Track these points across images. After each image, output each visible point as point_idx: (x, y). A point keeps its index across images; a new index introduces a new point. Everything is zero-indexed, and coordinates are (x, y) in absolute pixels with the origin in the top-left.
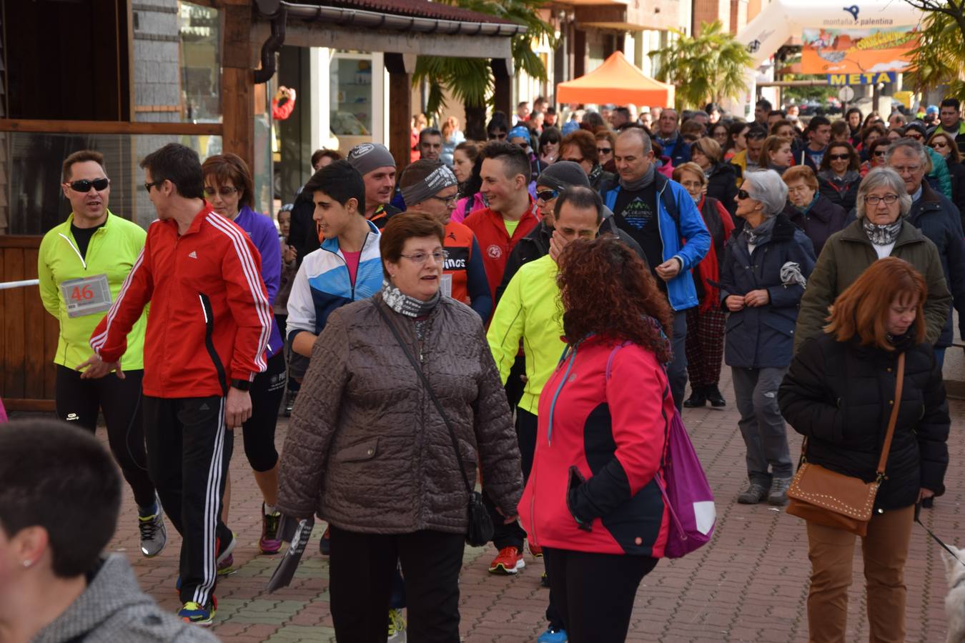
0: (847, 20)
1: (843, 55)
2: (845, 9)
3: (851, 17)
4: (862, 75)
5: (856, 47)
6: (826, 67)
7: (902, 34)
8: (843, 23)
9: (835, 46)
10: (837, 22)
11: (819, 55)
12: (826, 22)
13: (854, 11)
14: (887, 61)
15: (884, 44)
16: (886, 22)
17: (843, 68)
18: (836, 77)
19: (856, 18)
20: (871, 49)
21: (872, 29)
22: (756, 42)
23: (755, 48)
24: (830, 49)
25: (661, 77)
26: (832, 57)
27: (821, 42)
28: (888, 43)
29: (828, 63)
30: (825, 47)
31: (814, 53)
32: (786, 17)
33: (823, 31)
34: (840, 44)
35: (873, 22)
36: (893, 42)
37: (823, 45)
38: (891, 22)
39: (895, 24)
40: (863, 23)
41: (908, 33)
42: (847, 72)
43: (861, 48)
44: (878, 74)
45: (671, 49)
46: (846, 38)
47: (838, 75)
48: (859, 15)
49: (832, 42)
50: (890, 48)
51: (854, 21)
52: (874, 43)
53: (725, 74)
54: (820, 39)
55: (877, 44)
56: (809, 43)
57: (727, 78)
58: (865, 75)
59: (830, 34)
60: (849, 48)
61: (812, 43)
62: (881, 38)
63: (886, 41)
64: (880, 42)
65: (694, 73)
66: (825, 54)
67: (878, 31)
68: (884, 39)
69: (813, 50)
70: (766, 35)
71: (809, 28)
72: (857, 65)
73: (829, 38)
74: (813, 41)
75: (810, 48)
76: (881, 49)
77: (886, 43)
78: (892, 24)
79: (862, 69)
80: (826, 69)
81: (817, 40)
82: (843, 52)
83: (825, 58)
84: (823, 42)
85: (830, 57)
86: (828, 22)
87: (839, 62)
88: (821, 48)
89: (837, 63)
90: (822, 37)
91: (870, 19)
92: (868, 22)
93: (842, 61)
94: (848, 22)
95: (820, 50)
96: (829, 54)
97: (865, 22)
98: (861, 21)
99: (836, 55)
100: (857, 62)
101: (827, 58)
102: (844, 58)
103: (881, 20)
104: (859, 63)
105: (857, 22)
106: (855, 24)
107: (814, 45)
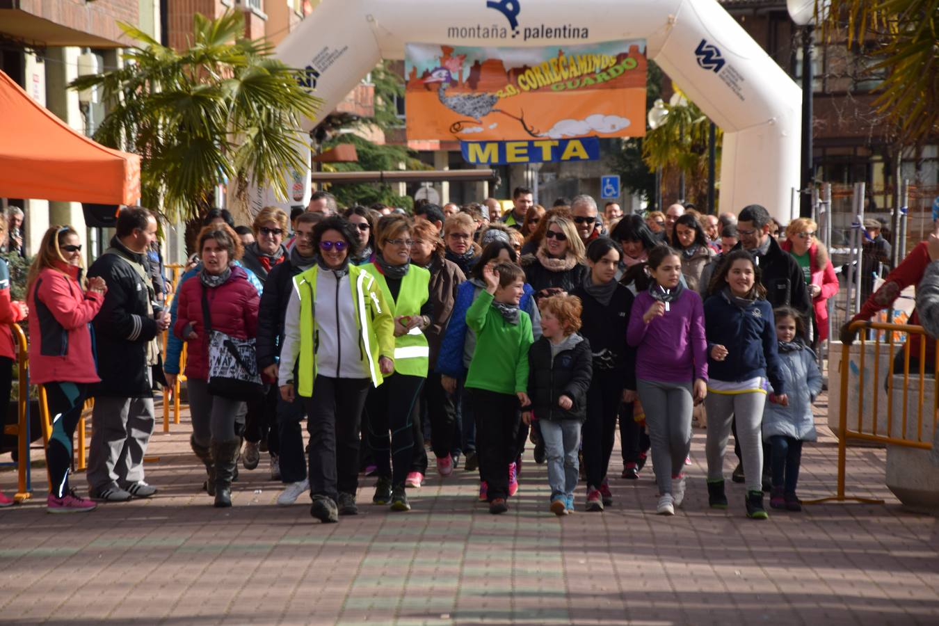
0: (495, 29)
1: (492, 102)
2: (490, 4)
3: (503, 21)
4: (531, 143)
5: (517, 86)
6: (456, 127)
7: (608, 59)
8: (487, 33)
9: (473, 83)
10: (475, 31)
11: (442, 101)
12: (453, 31)
13: (509, 7)
14: (579, 115)
15: (573, 79)
16: (575, 32)
17: (491, 127)
18: (478, 147)
19: (514, 24)
20: (547, 88)
21: (547, 48)
22: (310, 69)
24: (463, 88)
25: (107, 136)
26: (469, 105)
27: (444, 73)
28: (581, 77)
29: (462, 117)
30: (454, 84)
31: (432, 95)
32: (370, 19)
33: (447, 51)
34: (485, 78)
35: (548, 33)
36: (591, 74)
37: (449, 79)
39: (593, 38)
40: (528, 34)
41: (620, 58)
42: (500, 138)
43: (526, 88)
44: (564, 142)
45: (126, 74)
46: (495, 65)
47: (483, 144)
48: (518, 18)
49: (467, 73)
50: (587, 87)
51: (510, 32)
52: (554, 78)
53: (253, 132)
54: (443, 68)
55: (558, 78)
56: (419, 75)
57: (257, 141)
58: (536, 144)
59: (463, 57)
60: (502, 86)
61: (427, 74)
62: (567, 67)
63: (576, 74)
64: (565, 75)
65: (184, 128)
66: (454, 97)
67: (561, 53)
68: (573, 69)
69: (429, 89)
70: (328, 58)
71: (418, 45)
72: (520, 123)
73: (461, 64)
74: (427, 70)
75: (423, 86)
76: (566, 89)
77: (578, 77)
78: (587, 36)
79: (530, 132)
80: (457, 130)
81: (436, 69)
82: (489, 94)
83: (454, 107)
84: (449, 73)
85: (465, 105)
86: (456, 31)
87: (484, 115)
88: (445, 85)
89: (480, 118)
90: (447, 63)
91: (543, 26)
92: (538, 33)
93: (488, 113)
94: (499, 33)
95: (444, 90)
96: (461, 99)
97: (532, 33)
98: (526, 30)
99: (476, 100)
100: (520, 117)
101: (458, 108)
102: (494, 108)
103: (565, 29)
104: (524, 119)
105: (518, 33)
106: (513, 36)
107: (430, 80)
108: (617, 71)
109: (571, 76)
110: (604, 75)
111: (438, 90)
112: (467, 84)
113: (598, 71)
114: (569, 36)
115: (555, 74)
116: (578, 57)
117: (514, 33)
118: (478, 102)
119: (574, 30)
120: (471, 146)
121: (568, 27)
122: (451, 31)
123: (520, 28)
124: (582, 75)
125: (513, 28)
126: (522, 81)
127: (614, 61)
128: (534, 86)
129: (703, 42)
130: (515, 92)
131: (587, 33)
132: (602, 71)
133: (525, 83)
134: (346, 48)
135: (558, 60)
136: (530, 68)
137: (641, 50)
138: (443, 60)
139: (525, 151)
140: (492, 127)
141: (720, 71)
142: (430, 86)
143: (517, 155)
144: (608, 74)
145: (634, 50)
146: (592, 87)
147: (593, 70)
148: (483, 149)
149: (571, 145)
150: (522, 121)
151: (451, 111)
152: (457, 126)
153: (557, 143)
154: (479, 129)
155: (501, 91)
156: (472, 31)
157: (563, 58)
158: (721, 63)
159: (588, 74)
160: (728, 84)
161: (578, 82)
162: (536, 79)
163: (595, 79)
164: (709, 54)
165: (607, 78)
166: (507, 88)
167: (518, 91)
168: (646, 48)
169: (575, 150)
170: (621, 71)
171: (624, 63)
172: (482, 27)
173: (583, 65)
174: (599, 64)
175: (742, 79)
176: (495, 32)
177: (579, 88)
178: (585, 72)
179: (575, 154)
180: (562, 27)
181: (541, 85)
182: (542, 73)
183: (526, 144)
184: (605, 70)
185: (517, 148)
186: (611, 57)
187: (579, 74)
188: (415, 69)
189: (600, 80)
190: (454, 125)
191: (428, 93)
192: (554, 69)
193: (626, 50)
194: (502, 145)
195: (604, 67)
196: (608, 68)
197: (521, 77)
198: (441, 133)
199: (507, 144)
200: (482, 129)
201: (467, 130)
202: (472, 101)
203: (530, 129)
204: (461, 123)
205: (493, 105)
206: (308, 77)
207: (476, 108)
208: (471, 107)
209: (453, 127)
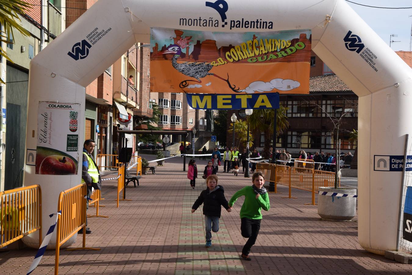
1: (209, 68)
2: (208, 4)
3: (216, 15)
4: (233, 96)
5: (225, 59)
7: (286, 43)
8: (205, 24)
9: (195, 56)
11: (175, 66)
12: (182, 21)
13: (221, 7)
15: (262, 56)
18: (198, 98)
20: (245, 61)
21: (245, 34)
22: (84, 43)
23: (83, 52)
24: (189, 59)
26: (192, 70)
27: (176, 48)
30: (183, 56)
31: (168, 62)
32: (127, 11)
33: (179, 33)
34: (204, 53)
36: (275, 52)
37: (179, 52)
38: (271, 25)
39: (276, 29)
41: (294, 42)
42: (213, 92)
43: (231, 60)
44: (256, 96)
46: (211, 44)
47: (202, 97)
48: (227, 14)
49: (192, 49)
50: (271, 60)
51: (221, 23)
52: (249, 54)
54: (176, 45)
55: (253, 55)
56: (160, 49)
60: (215, 59)
62: (258, 47)
63: (264, 52)
64: (257, 52)
66: (182, 64)
67: (255, 37)
69: (166, 59)
70: (98, 35)
71: (159, 29)
72: (226, 82)
74: (165, 45)
75: (162, 56)
77: (265, 54)
78: (272, 28)
79: (233, 89)
80: (184, 86)
81: (171, 46)
82: (207, 63)
83: (183, 71)
84: (180, 49)
85: (190, 69)
86: (185, 20)
87: (202, 77)
88: (177, 56)
89: (200, 79)
90: (179, 42)
91: (243, 19)
92: (239, 24)
93: (206, 75)
94: (214, 23)
95: (176, 59)
96: (188, 66)
97: (236, 24)
98: (231, 22)
99: (197, 67)
100: (227, 79)
101: (185, 71)
103: (257, 22)
105: (226, 23)
106: (223, 26)
107: (167, 52)
108: (291, 50)
110: (283, 52)
111: (172, 59)
112: (192, 56)
113: (278, 50)
114: (260, 28)
115: (250, 52)
116: (266, 40)
117: (224, 23)
118: (199, 68)
119: (264, 23)
120: (193, 97)
121: (259, 21)
123: (228, 20)
124: (268, 53)
125: (223, 21)
126: (228, 55)
127: (290, 44)
128: (237, 59)
129: (349, 33)
130: (223, 63)
132: (282, 50)
133: (230, 57)
134: (110, 29)
135: (253, 42)
136: (234, 47)
137: (308, 37)
138: (176, 39)
139: (230, 101)
140: (207, 85)
142: (167, 56)
143: (224, 104)
144: (286, 52)
145: (303, 37)
146: (274, 61)
147: (276, 49)
148: (202, 101)
149: (260, 98)
150: (228, 81)
151: (181, 73)
152: (184, 83)
153: (251, 97)
154: (199, 86)
155: (214, 62)
156: (196, 21)
157: (255, 41)
158: (361, 46)
159: (272, 52)
161: (265, 57)
162: (237, 55)
163: (277, 56)
165: (285, 55)
166: (218, 60)
167: (226, 62)
168: (311, 36)
169: (263, 101)
170: (294, 50)
171: (296, 45)
172: (202, 19)
173: (269, 46)
174: (279, 46)
176: (211, 22)
179: (263, 104)
180: (255, 21)
181: (240, 58)
182: (241, 51)
183: (230, 97)
184: (284, 50)
185: (224, 99)
187: (266, 52)
188: (157, 44)
189: (280, 56)
190: (182, 82)
191: (166, 61)
192: (250, 48)
193: (298, 37)
194: (214, 97)
195: (282, 47)
196: (285, 48)
197: (228, 53)
198: (173, 88)
199: (218, 97)
200: (201, 86)
201: (191, 86)
202: (195, 68)
203: (233, 87)
204: (187, 82)
205: (209, 71)
206: (83, 47)
207: (197, 72)
208: (194, 71)
209: (181, 84)
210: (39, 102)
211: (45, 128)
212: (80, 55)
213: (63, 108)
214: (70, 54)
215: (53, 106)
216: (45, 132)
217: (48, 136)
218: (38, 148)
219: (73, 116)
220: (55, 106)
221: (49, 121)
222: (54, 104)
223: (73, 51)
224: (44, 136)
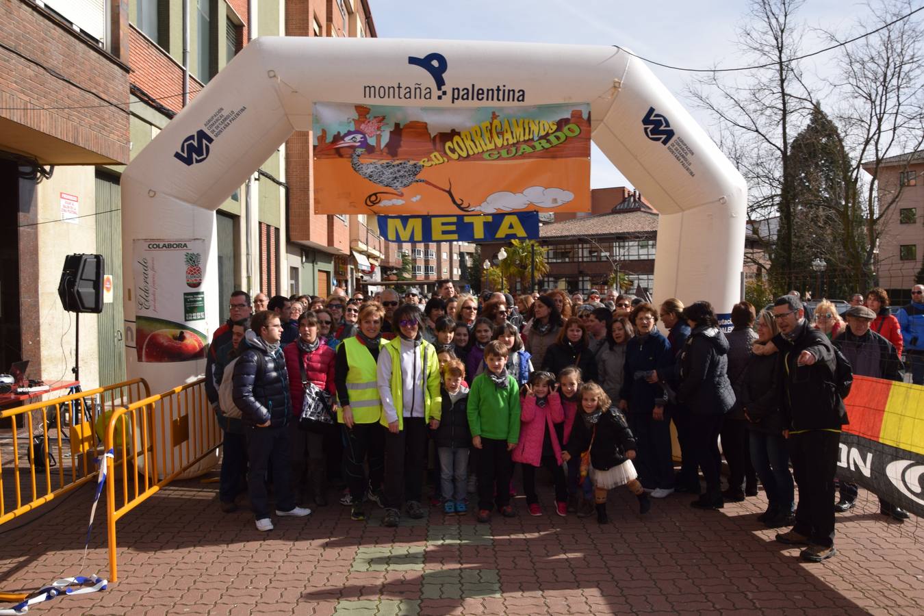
1: (416, 170)
2: (413, 60)
3: (427, 79)
5: (444, 152)
7: (547, 124)
8: (409, 94)
9: (392, 149)
11: (356, 168)
12: (368, 90)
13: (435, 64)
14: (515, 187)
15: (508, 148)
18: (398, 222)
19: (440, 83)
20: (478, 157)
21: (479, 111)
22: (202, 135)
23: (199, 151)
24: (381, 155)
26: (388, 174)
28: (517, 145)
29: (381, 188)
30: (370, 150)
31: (345, 162)
32: (271, 75)
33: (362, 111)
34: (406, 145)
36: (529, 142)
37: (364, 144)
38: (522, 96)
39: (530, 101)
41: (561, 124)
42: (425, 213)
43: (455, 156)
44: (499, 217)
46: (419, 129)
47: (405, 220)
48: (445, 76)
49: (386, 138)
50: (524, 156)
51: (436, 93)
52: (486, 145)
54: (357, 132)
55: (492, 146)
56: (329, 139)
58: (467, 220)
59: (382, 119)
60: (427, 154)
61: (338, 138)
62: (500, 134)
63: (511, 142)
64: (499, 142)
66: (370, 165)
67: (494, 116)
68: (508, 136)
69: (341, 156)
70: (223, 120)
71: (328, 104)
72: (447, 194)
73: (379, 128)
74: (339, 133)
75: (333, 152)
76: (500, 158)
77: (514, 144)
78: (523, 100)
79: (459, 206)
80: (374, 203)
81: (349, 133)
82: (412, 162)
83: (370, 176)
84: (365, 137)
85: (383, 174)
86: (372, 89)
87: (405, 186)
88: (359, 151)
89: (401, 189)
90: (363, 126)
91: (473, 85)
92: (468, 93)
93: (411, 183)
94: (423, 92)
95: (358, 156)
96: (379, 167)
97: (461, 93)
98: (454, 89)
99: (396, 169)
100: (448, 189)
101: (375, 177)
102: (417, 178)
103: (498, 90)
104: (452, 191)
105: (444, 93)
106: (440, 98)
107: (341, 144)
108: (558, 138)
109: (505, 143)
110: (544, 142)
111: (351, 156)
112: (386, 150)
113: (536, 139)
114: (504, 100)
115: (487, 142)
116: (514, 121)
117: (440, 93)
118: (399, 171)
119: (509, 91)
120: (390, 221)
121: (502, 88)
122: (367, 89)
123: (447, 87)
124: (518, 142)
125: (439, 89)
126: (449, 147)
127: (555, 127)
128: (464, 154)
129: (652, 110)
130: (442, 161)
131: (523, 95)
132: (541, 138)
133: (453, 151)
134: (243, 109)
135: (491, 124)
136: (459, 134)
137: (585, 116)
138: (357, 122)
139: (453, 228)
140: (414, 199)
141: (669, 144)
142: (341, 150)
143: (444, 232)
144: (548, 141)
145: (577, 116)
146: (529, 156)
147: (531, 137)
148: (405, 227)
149: (507, 220)
150: (450, 193)
151: (367, 180)
152: (373, 198)
153: (490, 219)
154: (399, 202)
155: (426, 159)
156: (391, 90)
157: (496, 122)
158: (670, 134)
159: (525, 141)
160: (678, 158)
161: (514, 149)
162: (465, 146)
163: (533, 147)
164: (658, 123)
165: (547, 146)
166: (432, 156)
167: (446, 160)
168: (590, 113)
169: (511, 227)
170: (563, 138)
171: (565, 129)
172: (403, 86)
173: (518, 131)
174: (537, 130)
175: (693, 154)
176: (418, 90)
177: (514, 157)
178: (522, 139)
179: (511, 232)
180: (495, 88)
181: (471, 153)
182: (472, 140)
183: (454, 220)
184: (545, 137)
185: (443, 224)
186: (551, 123)
187: (515, 141)
188: (324, 131)
189: (539, 147)
190: (370, 196)
191: (341, 159)
192: (487, 135)
193: (567, 115)
194: (426, 221)
195: (543, 133)
196: (548, 134)
197: (449, 144)
198: (355, 207)
199: (433, 219)
200: (403, 202)
201: (385, 203)
202: (392, 170)
203: (459, 202)
204: (378, 195)
205: (416, 175)
206: (200, 143)
207: (396, 178)
208: (390, 176)
209: (368, 200)
210: (134, 240)
211: (145, 284)
212: (194, 156)
213: (172, 248)
214: (177, 155)
215: (155, 246)
216: (146, 291)
217: (151, 298)
218: (138, 318)
219: (191, 260)
220: (158, 246)
221: (150, 273)
222: (157, 243)
223: (183, 151)
224: (145, 297)
